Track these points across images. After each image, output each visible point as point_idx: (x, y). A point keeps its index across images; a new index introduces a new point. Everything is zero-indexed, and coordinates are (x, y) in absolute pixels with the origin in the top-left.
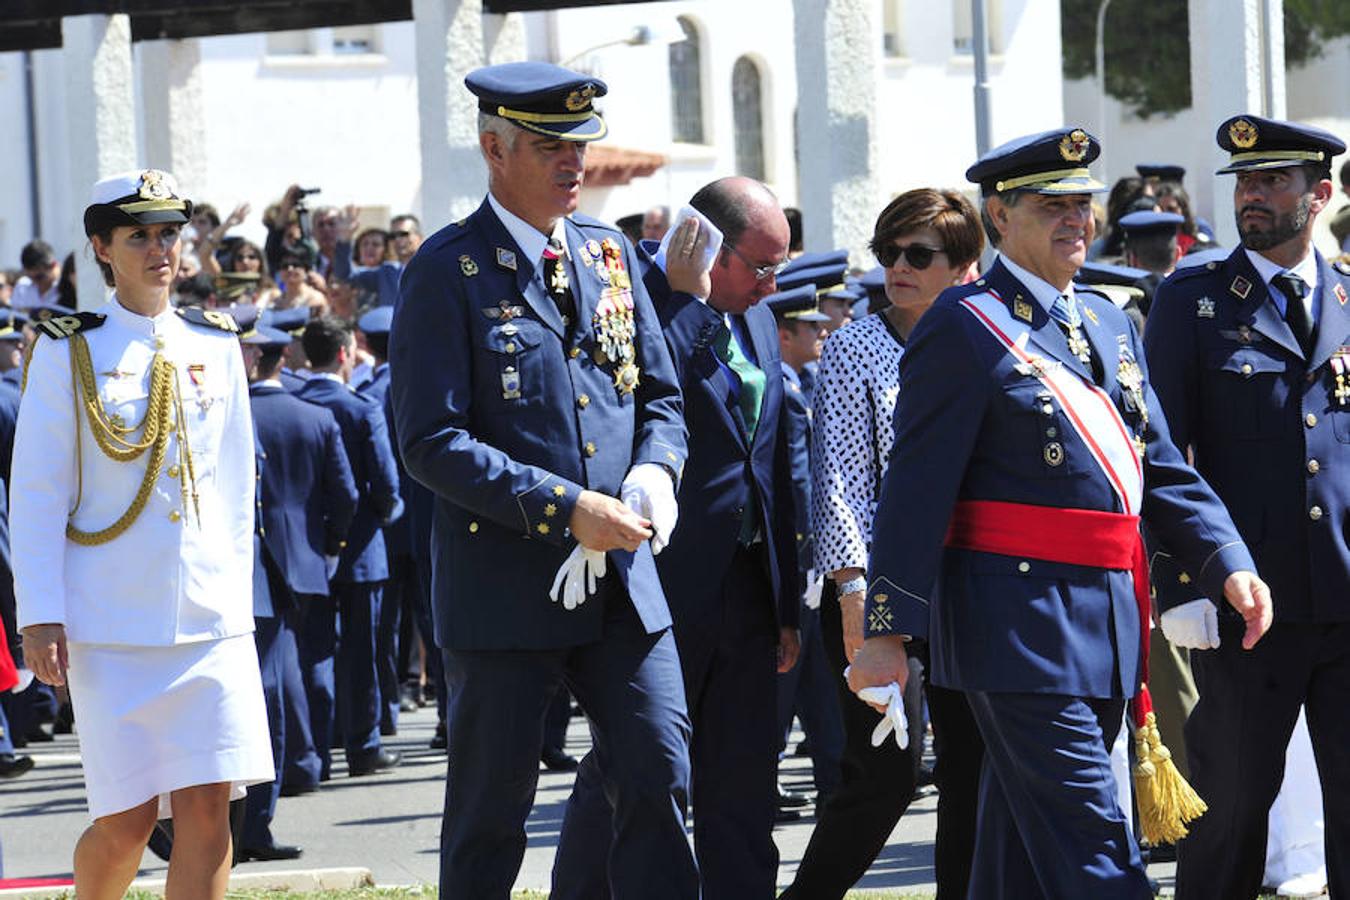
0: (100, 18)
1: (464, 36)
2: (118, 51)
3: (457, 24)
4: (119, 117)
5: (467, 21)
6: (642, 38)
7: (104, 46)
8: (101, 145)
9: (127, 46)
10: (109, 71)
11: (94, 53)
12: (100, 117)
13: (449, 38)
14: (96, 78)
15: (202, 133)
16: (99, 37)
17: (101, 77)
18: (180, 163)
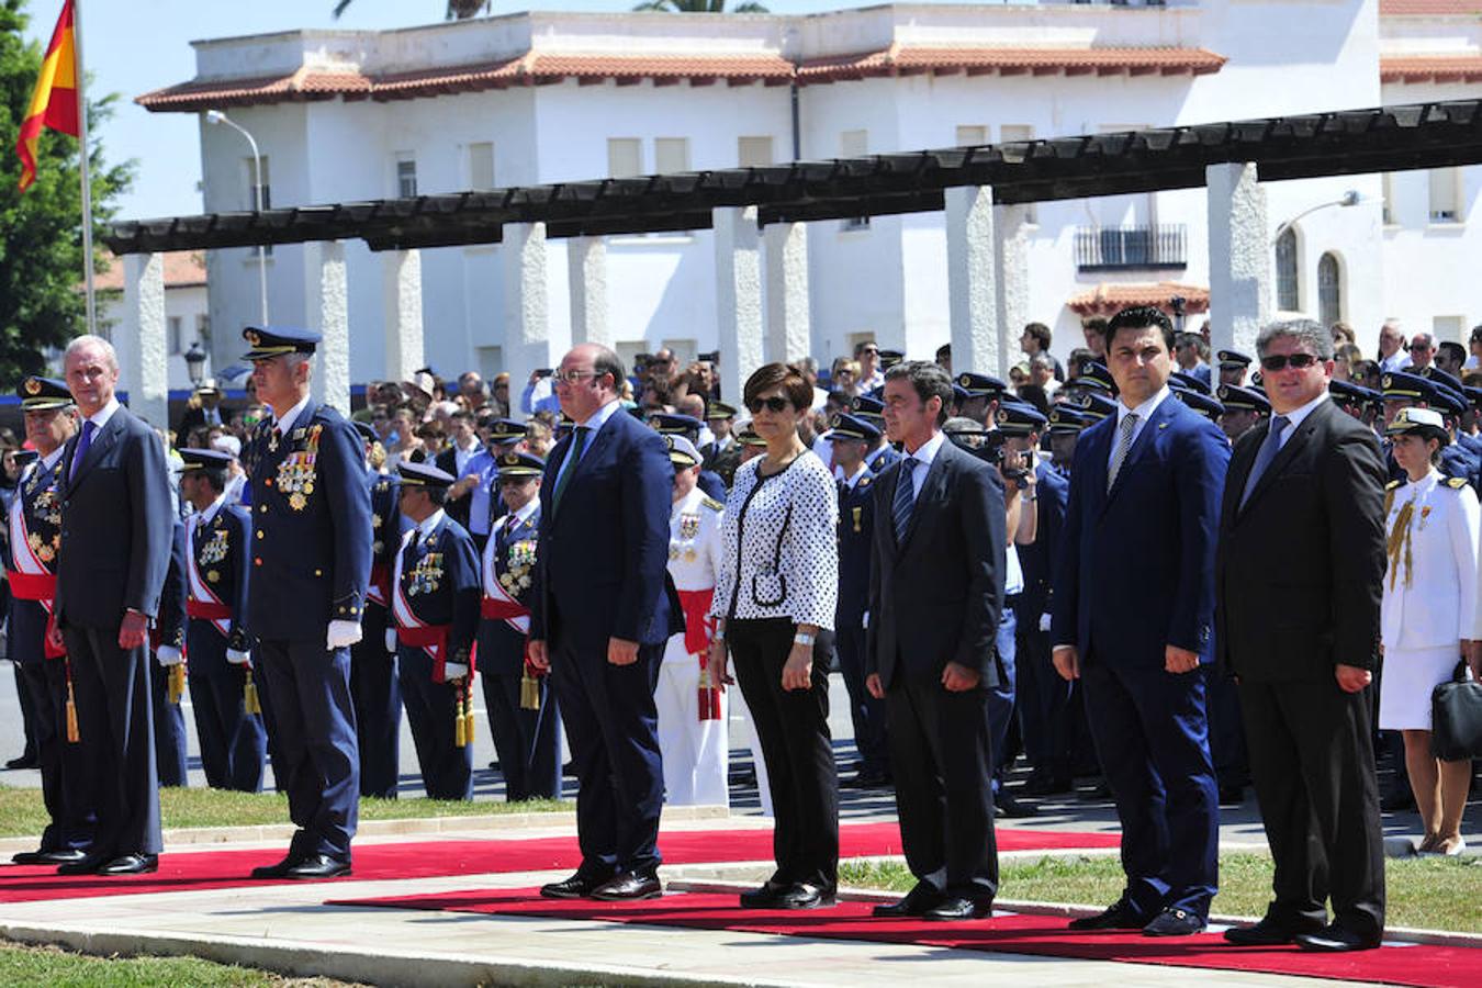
0: (973, 188)
1: (1243, 198)
2: (985, 212)
3: (1239, 189)
4: (984, 259)
5: (1246, 187)
6: (1353, 200)
7: (974, 207)
8: (971, 279)
9: (990, 208)
10: (977, 226)
11: (967, 215)
12: (970, 260)
13: (1234, 200)
14: (969, 232)
15: (1025, 271)
16: (971, 201)
17: (972, 230)
18: (1011, 293)
